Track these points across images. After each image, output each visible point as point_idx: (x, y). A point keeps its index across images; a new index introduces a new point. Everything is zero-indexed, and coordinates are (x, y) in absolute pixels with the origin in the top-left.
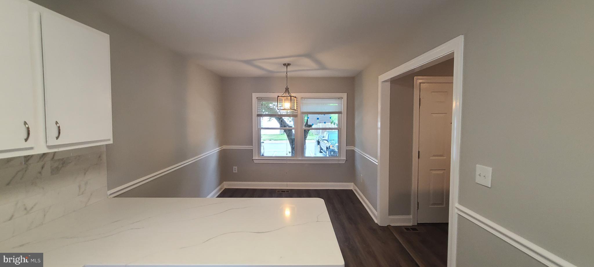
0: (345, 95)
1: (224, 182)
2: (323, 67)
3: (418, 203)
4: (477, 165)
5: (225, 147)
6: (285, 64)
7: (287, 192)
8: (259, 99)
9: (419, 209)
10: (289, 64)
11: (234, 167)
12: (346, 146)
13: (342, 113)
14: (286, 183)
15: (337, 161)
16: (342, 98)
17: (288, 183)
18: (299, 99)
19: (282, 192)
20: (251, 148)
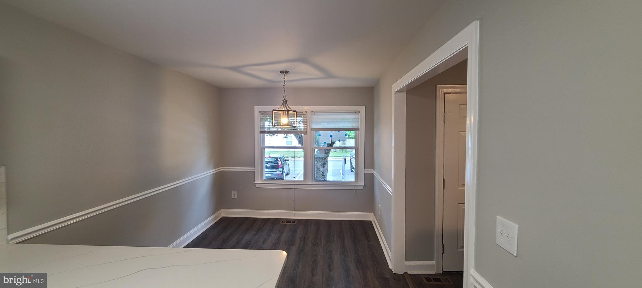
0: (362, 109)
1: (222, 210)
2: (329, 75)
3: (443, 245)
4: (497, 216)
5: (222, 169)
6: (282, 71)
7: (293, 222)
8: (263, 113)
9: (444, 253)
10: (287, 72)
11: (233, 192)
12: (364, 169)
13: (360, 129)
14: (293, 212)
15: (354, 186)
16: (360, 112)
17: (296, 212)
18: (309, 113)
19: (287, 222)
20: (254, 170)
